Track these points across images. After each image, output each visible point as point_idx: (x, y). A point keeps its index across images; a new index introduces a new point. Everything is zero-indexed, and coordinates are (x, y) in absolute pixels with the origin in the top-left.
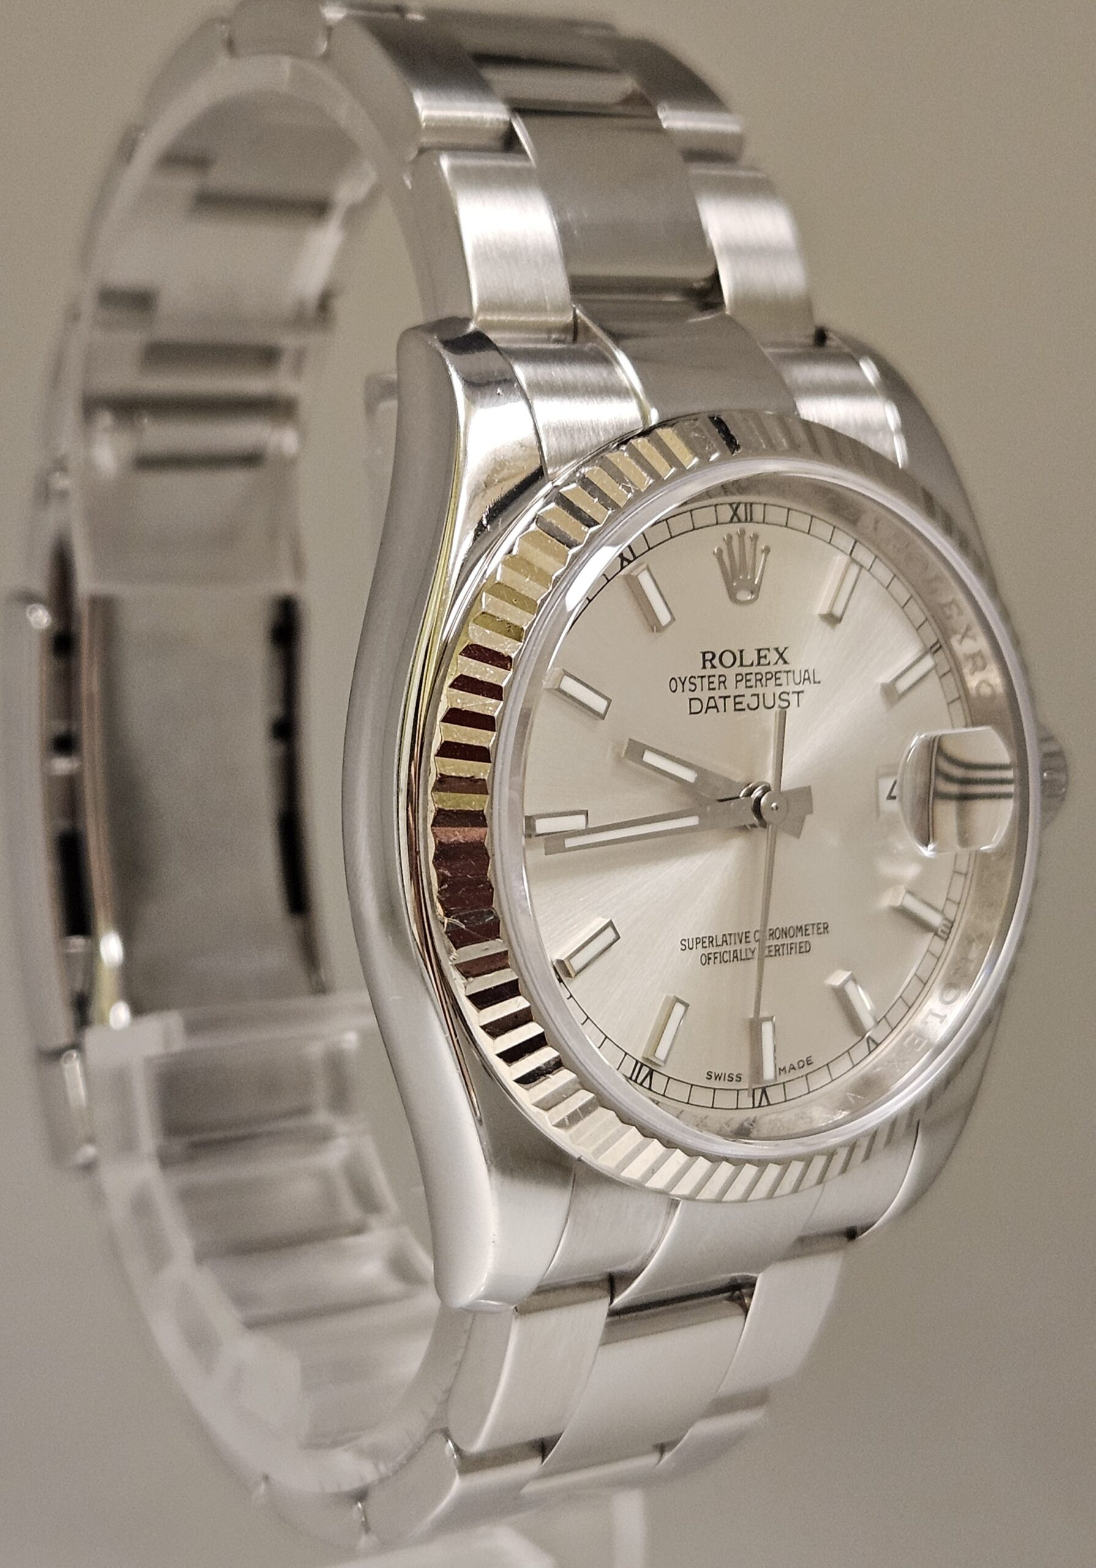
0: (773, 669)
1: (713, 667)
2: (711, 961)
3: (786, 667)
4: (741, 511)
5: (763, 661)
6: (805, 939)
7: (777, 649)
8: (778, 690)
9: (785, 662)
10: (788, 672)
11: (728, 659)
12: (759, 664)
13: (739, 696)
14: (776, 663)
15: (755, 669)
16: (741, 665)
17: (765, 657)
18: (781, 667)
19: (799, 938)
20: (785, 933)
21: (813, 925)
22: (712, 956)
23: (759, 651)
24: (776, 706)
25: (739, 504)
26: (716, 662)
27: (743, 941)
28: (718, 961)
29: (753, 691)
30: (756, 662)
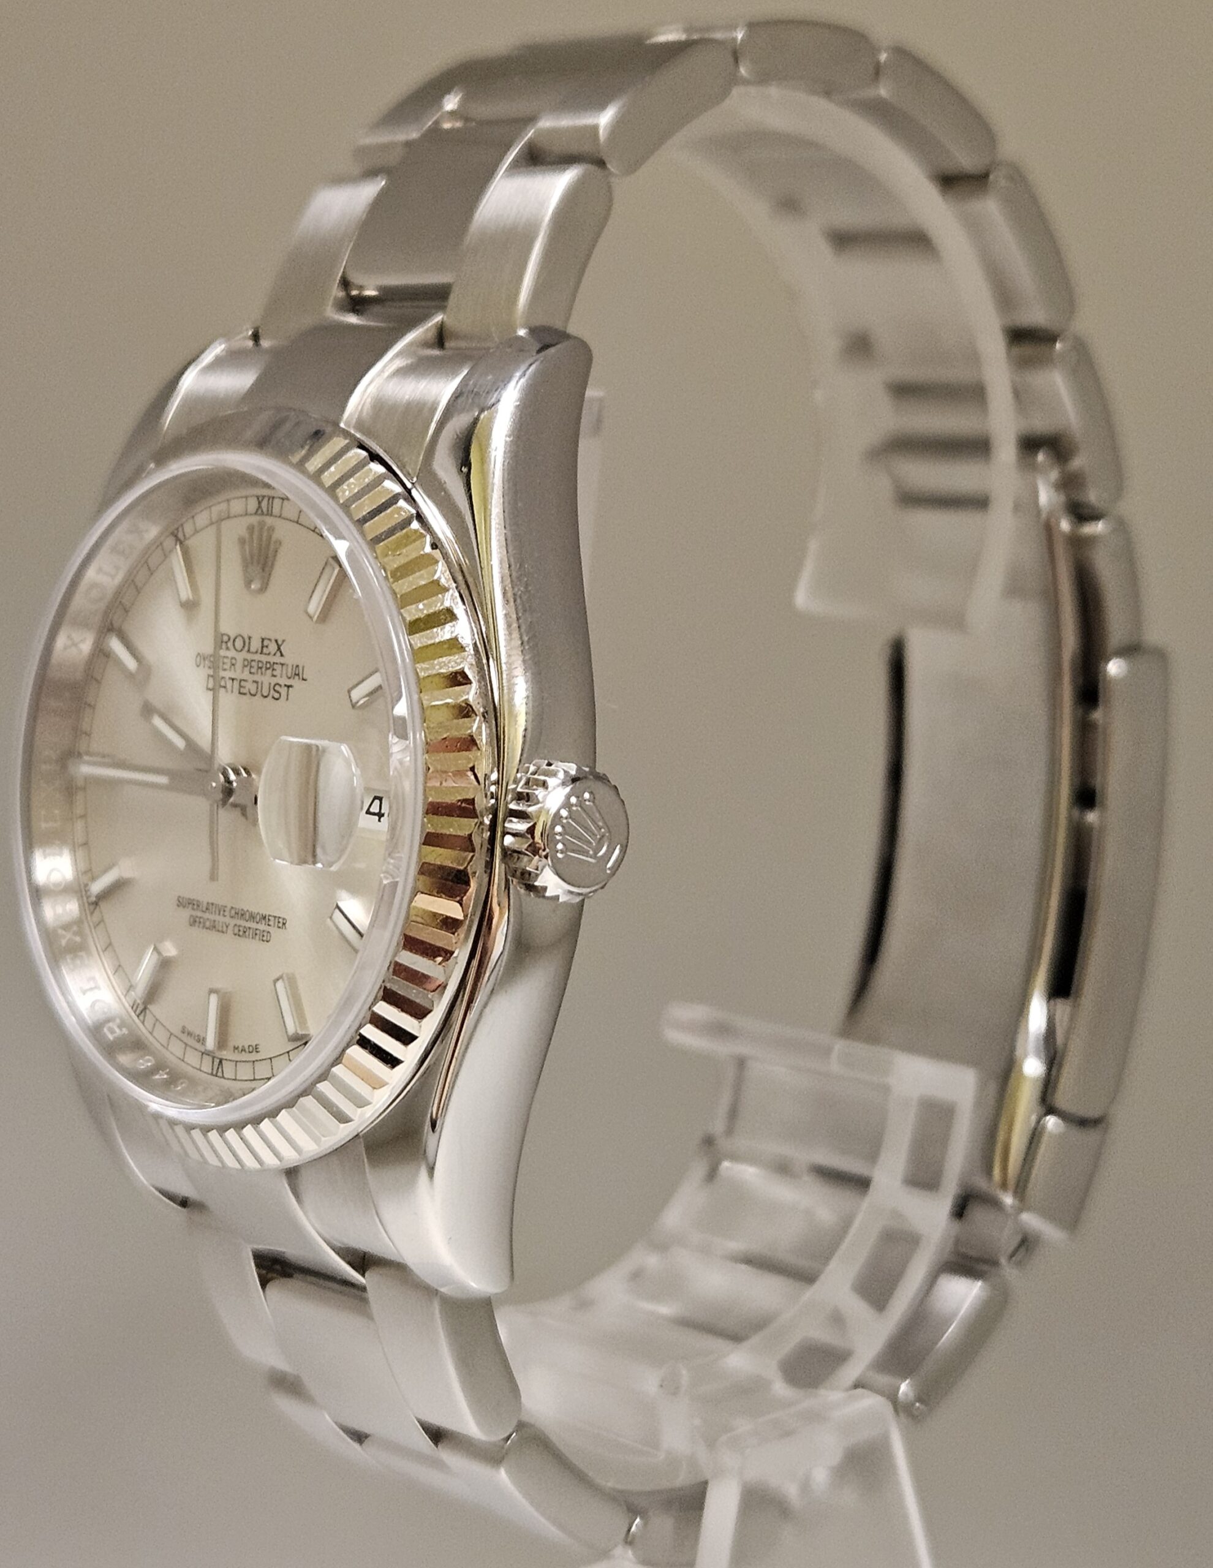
0: (272, 659)
1: (228, 648)
2: (197, 924)
3: (282, 660)
4: (264, 504)
5: (265, 650)
6: (267, 928)
7: (276, 641)
8: (274, 681)
9: (282, 655)
10: (282, 665)
11: (239, 643)
12: (261, 653)
13: (244, 680)
14: (275, 655)
15: (257, 657)
16: (249, 651)
17: (267, 647)
18: (278, 659)
19: (262, 927)
20: (252, 917)
21: (275, 917)
22: (197, 920)
23: (263, 640)
24: (271, 696)
25: (264, 497)
26: (230, 644)
27: (222, 913)
28: (201, 925)
29: (256, 678)
30: (260, 651)
